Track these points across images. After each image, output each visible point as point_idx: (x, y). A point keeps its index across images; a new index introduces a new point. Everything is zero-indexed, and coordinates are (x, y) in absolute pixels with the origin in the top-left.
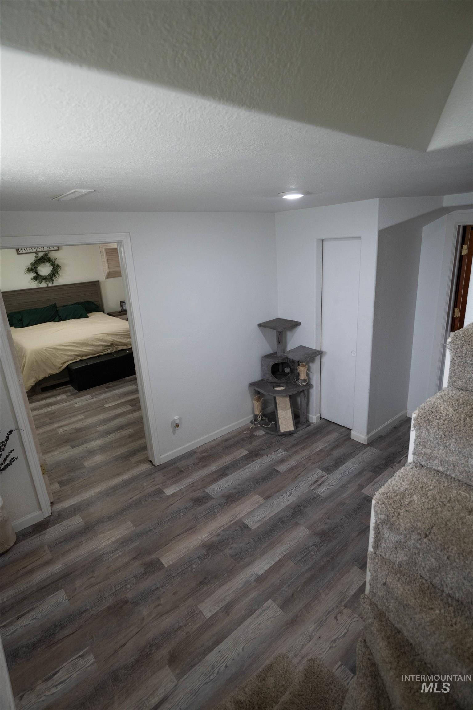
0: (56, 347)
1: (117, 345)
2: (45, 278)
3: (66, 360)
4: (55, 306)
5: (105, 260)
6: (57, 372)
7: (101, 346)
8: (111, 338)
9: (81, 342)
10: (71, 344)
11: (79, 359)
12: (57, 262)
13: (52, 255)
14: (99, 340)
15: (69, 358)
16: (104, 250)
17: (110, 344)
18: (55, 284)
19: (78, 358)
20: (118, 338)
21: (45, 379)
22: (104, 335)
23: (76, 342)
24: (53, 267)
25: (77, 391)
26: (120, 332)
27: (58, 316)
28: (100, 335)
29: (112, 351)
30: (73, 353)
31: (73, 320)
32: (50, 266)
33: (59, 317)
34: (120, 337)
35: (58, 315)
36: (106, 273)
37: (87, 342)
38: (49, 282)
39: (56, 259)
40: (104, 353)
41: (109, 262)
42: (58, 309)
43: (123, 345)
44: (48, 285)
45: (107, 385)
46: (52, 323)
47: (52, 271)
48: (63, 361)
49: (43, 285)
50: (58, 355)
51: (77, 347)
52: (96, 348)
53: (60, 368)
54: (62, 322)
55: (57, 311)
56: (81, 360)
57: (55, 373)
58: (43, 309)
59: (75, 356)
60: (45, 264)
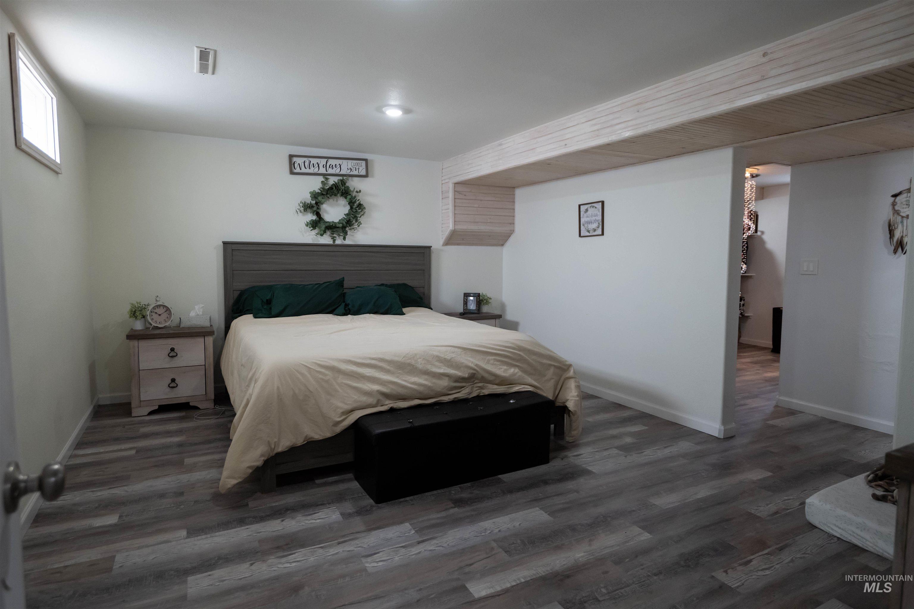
0: (336, 364)
1: (483, 380)
2: (331, 228)
3: (355, 405)
4: (340, 283)
5: (451, 206)
6: (328, 435)
7: (447, 378)
8: (471, 361)
9: (399, 359)
10: (373, 362)
11: (388, 405)
12: (362, 198)
13: (354, 184)
14: (442, 362)
15: (365, 399)
16: (451, 186)
17: (466, 376)
18: (348, 242)
19: (387, 402)
20: (489, 361)
21: (293, 450)
22: (456, 349)
23: (388, 358)
24: (351, 208)
25: (371, 501)
26: (493, 349)
27: (343, 304)
28: (444, 349)
29: (470, 393)
30: (376, 387)
31: (372, 315)
32: (344, 206)
33: (346, 305)
34: (492, 362)
35: (344, 302)
36: (447, 233)
37: (413, 362)
38: (339, 235)
39: (360, 191)
40: (451, 397)
41: (456, 213)
42: (345, 291)
43: (497, 382)
44: (334, 241)
45: (455, 491)
46: (330, 316)
47: (347, 215)
48: (348, 407)
49: (326, 240)
50: (337, 387)
51: (387, 371)
52: (434, 380)
53: (337, 423)
54: (349, 316)
55: (344, 295)
56: (392, 410)
57: (321, 438)
58: (317, 286)
59: (381, 398)
60: (337, 201)
